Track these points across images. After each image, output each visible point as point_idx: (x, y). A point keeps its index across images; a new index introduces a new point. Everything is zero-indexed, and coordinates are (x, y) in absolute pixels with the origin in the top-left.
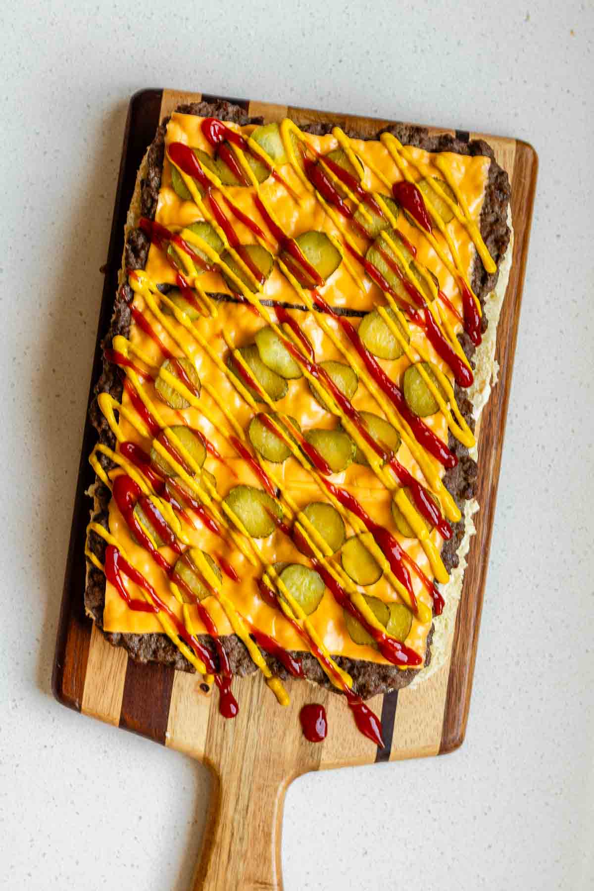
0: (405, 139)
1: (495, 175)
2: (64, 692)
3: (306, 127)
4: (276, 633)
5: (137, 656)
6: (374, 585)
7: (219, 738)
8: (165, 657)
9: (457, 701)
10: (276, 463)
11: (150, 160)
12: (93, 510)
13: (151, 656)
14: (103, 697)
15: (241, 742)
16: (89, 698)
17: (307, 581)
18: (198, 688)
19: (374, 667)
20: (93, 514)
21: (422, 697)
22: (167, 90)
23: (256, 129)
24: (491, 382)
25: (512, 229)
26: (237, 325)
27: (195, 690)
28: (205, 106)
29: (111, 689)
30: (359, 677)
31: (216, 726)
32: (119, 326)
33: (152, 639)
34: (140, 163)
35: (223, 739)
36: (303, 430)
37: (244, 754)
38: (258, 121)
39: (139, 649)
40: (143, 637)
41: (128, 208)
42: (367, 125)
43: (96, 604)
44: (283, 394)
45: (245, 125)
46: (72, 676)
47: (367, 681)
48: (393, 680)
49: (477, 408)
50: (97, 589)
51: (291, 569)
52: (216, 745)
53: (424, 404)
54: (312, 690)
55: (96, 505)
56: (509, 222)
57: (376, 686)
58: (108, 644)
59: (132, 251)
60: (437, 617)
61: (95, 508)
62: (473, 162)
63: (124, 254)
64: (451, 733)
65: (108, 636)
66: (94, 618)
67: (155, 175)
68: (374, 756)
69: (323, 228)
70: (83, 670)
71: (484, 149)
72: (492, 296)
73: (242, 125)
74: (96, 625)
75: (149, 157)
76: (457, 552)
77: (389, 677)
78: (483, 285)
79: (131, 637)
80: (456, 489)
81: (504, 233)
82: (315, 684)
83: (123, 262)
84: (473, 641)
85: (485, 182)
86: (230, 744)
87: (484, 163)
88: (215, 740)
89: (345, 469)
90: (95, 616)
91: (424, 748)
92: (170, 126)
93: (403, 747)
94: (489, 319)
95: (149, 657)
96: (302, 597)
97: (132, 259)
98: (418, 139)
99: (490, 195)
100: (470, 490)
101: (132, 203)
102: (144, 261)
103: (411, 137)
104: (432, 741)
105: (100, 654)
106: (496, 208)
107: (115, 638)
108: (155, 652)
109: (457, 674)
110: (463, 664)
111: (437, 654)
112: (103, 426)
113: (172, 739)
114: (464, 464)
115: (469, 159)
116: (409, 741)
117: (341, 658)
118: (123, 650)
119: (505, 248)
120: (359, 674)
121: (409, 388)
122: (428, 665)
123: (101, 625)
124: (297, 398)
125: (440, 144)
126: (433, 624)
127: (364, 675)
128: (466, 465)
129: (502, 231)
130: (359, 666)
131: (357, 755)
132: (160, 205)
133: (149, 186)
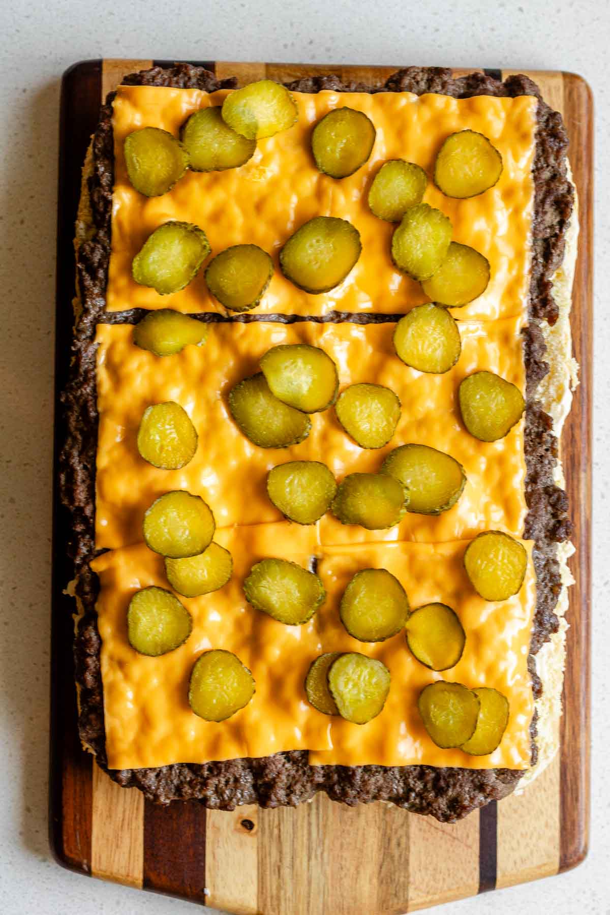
0: (423, 85)
1: (545, 118)
2: (67, 852)
3: (294, 85)
4: (333, 744)
5: (156, 797)
6: (454, 668)
7: (274, 887)
8: (192, 794)
9: (574, 802)
10: (308, 524)
11: (96, 150)
12: (77, 613)
13: (175, 794)
14: (117, 853)
15: (303, 889)
16: (100, 857)
17: (366, 672)
18: (239, 826)
19: (466, 774)
20: (77, 619)
21: (529, 802)
22: (107, 60)
23: (230, 93)
24: (571, 387)
25: (574, 185)
26: (235, 350)
27: (236, 830)
28: (159, 73)
29: (126, 841)
30: (447, 790)
31: (268, 873)
32: (82, 370)
33: (173, 772)
34: (85, 157)
35: (279, 888)
36: (336, 477)
37: (308, 903)
38: (230, 84)
39: (158, 788)
40: (160, 771)
41: (75, 218)
42: (370, 75)
43: (93, 734)
44: (306, 434)
45: (215, 90)
46: (75, 830)
47: (459, 794)
48: (494, 789)
49: (557, 422)
50: (92, 716)
51: (343, 660)
52: (272, 897)
53: (490, 425)
54: (386, 811)
55: (79, 605)
56: (569, 176)
57: (472, 799)
58: (116, 784)
59: (88, 271)
60: (538, 700)
61: (79, 612)
62: (514, 105)
63: (77, 277)
64: (571, 844)
65: (114, 775)
66: (95, 754)
67: (105, 171)
68: (477, 886)
69: (332, 211)
70: (88, 822)
71: (527, 86)
72: (559, 276)
73: (210, 92)
74: (97, 763)
75: (94, 147)
76: (555, 611)
77: (487, 785)
78: (547, 262)
79: (146, 771)
80: (543, 531)
81: (565, 191)
82: (391, 805)
83: (77, 287)
84: (586, 722)
85: (534, 129)
86: (289, 894)
87: (529, 105)
88: (269, 891)
89: (398, 523)
90: (96, 751)
91: (539, 867)
92: (117, 104)
93: (512, 869)
94: (559, 305)
95: (172, 797)
96: (362, 696)
97: (88, 282)
98: (440, 83)
99: (542, 144)
100: (562, 530)
101: (79, 210)
102: (103, 283)
103: (430, 82)
104: (549, 857)
105: (107, 798)
106: (552, 160)
107: (124, 776)
108: (178, 789)
109: (570, 767)
110: (576, 753)
111: (544, 745)
112: (77, 504)
113: (214, 897)
114: (550, 496)
115: (509, 100)
116: (518, 861)
117: (421, 766)
118: (136, 790)
119: (569, 210)
120: (448, 786)
121: (468, 406)
122: (535, 764)
123: (103, 762)
124: (324, 437)
125: (469, 86)
126: (536, 708)
127: (454, 785)
128: (553, 498)
129: (562, 189)
130: (446, 775)
131: (455, 887)
132: (116, 207)
133: (99, 184)
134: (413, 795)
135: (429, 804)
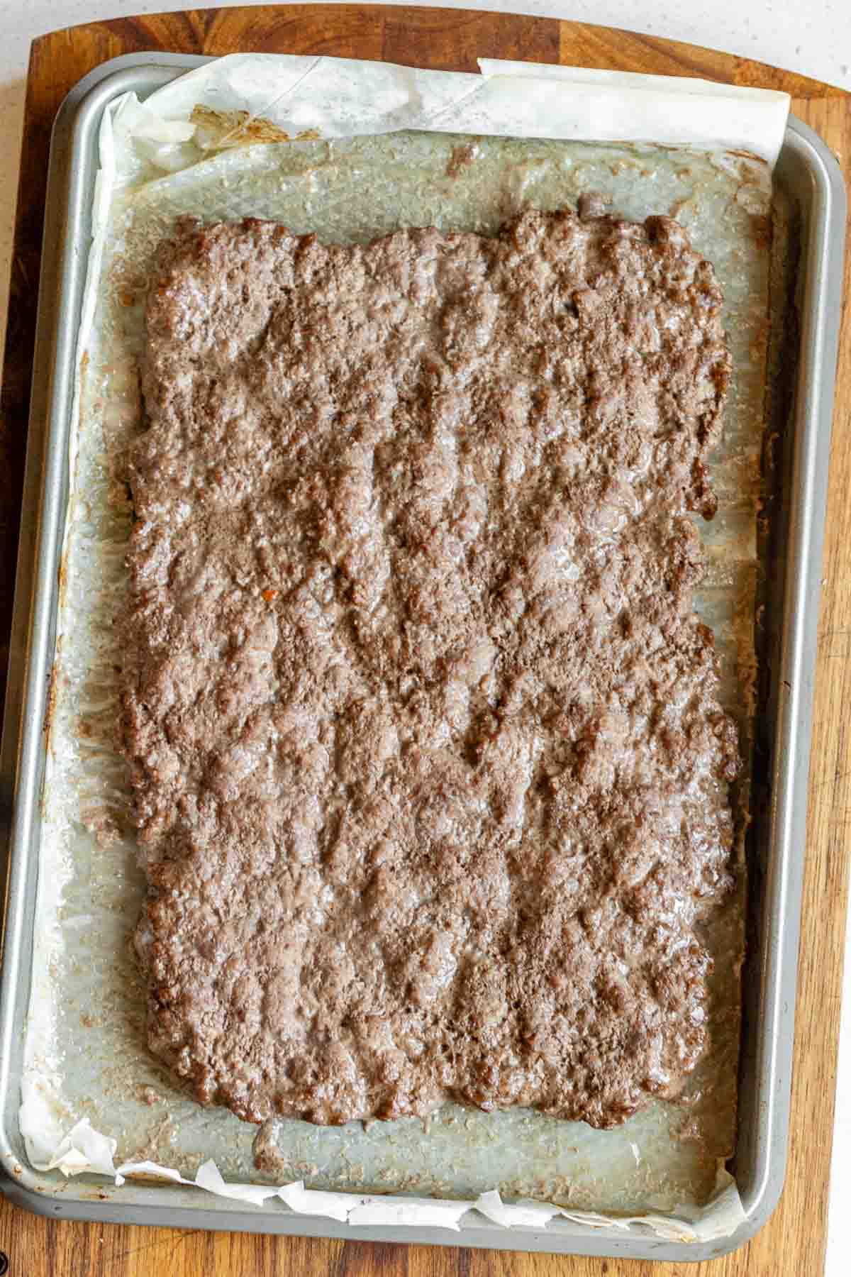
134: (561, 1097)
135: (582, 1108)
